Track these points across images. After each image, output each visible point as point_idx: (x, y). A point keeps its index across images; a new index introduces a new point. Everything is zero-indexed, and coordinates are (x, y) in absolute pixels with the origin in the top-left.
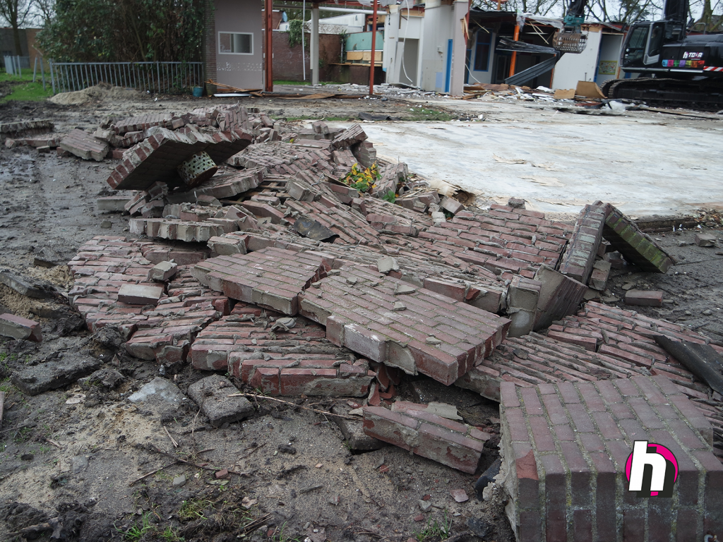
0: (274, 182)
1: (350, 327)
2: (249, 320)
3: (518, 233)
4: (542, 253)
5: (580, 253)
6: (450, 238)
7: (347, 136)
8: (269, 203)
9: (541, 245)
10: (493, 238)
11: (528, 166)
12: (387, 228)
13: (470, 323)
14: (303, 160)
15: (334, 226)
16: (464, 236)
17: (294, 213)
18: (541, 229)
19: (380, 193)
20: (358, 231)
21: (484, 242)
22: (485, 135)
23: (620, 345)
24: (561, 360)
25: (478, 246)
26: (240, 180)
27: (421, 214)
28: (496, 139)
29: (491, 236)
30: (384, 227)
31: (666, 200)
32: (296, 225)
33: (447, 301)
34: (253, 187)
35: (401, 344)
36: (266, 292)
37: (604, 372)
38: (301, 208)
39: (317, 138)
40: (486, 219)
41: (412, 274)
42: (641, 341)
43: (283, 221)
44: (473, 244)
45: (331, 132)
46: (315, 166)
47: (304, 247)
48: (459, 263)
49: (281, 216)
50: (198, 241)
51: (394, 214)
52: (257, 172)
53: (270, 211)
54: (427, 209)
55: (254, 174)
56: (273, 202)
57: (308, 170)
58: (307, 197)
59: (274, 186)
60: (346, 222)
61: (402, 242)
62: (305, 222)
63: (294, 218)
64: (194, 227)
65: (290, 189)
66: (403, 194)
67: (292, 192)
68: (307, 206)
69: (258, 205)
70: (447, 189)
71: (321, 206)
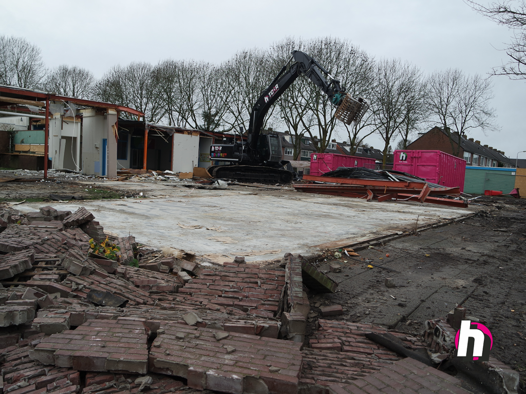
0: (42, 261)
1: (211, 372)
2: (112, 387)
3: (248, 280)
4: (267, 292)
5: (297, 289)
6: (203, 290)
7: (73, 219)
8: (53, 280)
9: (265, 287)
11: (204, 229)
12: (153, 288)
13: (282, 351)
14: (53, 240)
15: (115, 293)
16: (212, 287)
17: (80, 287)
18: (261, 275)
19: (126, 261)
20: (134, 293)
21: (228, 290)
23: (351, 344)
24: (335, 362)
25: (224, 293)
26: (17, 263)
27: (167, 274)
28: (167, 211)
29: (231, 285)
30: (151, 288)
31: (299, 246)
32: (89, 296)
33: (253, 338)
34: (28, 268)
35: (255, 377)
36: (122, 359)
37: (358, 363)
38: (83, 282)
39: (46, 220)
40: (223, 274)
41: (215, 323)
42: (360, 339)
43: (72, 294)
44: (220, 292)
45: (59, 214)
46: (65, 244)
47: (112, 314)
48: (219, 307)
49: (68, 290)
50: (17, 324)
51: (148, 277)
52: (30, 255)
53: (57, 287)
54: (171, 270)
55: (28, 256)
56: (56, 280)
57: (60, 248)
58: (85, 272)
59: (43, 265)
60: (122, 288)
61: (171, 298)
62: (97, 293)
63: (81, 290)
64: (11, 312)
65: (70, 267)
66: (140, 259)
67: (72, 269)
68: (87, 279)
69: (42, 283)
70: (176, 253)
71: (98, 278)
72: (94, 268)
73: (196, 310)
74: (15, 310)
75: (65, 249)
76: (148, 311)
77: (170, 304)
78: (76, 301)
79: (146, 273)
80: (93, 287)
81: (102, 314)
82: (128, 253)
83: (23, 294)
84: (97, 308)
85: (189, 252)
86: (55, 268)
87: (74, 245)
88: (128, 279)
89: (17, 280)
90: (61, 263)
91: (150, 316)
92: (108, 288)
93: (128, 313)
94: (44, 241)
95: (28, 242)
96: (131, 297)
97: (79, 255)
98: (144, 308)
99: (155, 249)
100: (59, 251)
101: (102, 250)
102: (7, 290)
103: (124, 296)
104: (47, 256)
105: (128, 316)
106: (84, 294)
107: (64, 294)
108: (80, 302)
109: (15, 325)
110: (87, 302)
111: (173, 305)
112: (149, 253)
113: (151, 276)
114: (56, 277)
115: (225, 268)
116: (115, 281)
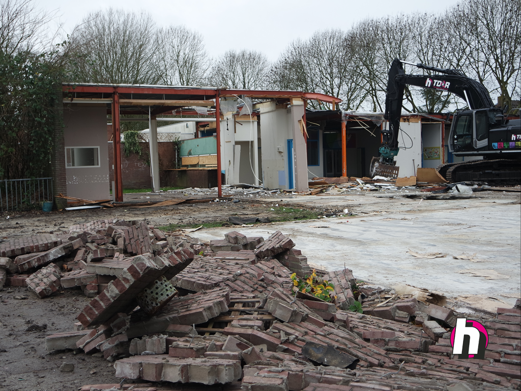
0: (238, 303)
7: (267, 247)
8: (255, 327)
10: (516, 345)
11: (449, 259)
12: (390, 344)
14: (247, 275)
15: (338, 348)
17: (292, 338)
19: (344, 304)
20: (363, 350)
21: (509, 352)
22: (374, 230)
25: (504, 357)
26: (210, 304)
27: (406, 324)
28: (388, 233)
29: (514, 344)
30: (386, 343)
32: (305, 351)
34: (224, 311)
38: (293, 331)
39: (234, 249)
40: (499, 326)
43: (281, 347)
44: (497, 355)
45: (249, 241)
46: (262, 280)
47: (341, 378)
48: (498, 378)
49: (276, 342)
50: (223, 383)
51: (380, 327)
52: (225, 294)
53: (262, 337)
54: (412, 319)
55: (223, 296)
56: (259, 327)
57: (257, 286)
58: (296, 318)
59: (240, 307)
60: (347, 342)
61: (418, 359)
62: (315, 347)
63: (292, 343)
64: (215, 366)
65: (275, 310)
66: (363, 302)
67: (278, 313)
68: (298, 328)
69: (242, 331)
70: (417, 294)
71: (313, 327)
72: (306, 313)
73: (461, 379)
74: (220, 365)
75: (263, 287)
76: (391, 377)
77: (418, 367)
78: (287, 356)
79: (375, 321)
80: (307, 338)
81: (326, 376)
82: (346, 293)
83: (223, 345)
84: (319, 367)
85: (434, 292)
86: (255, 311)
87: (273, 282)
88: (351, 329)
89: (212, 326)
90: (264, 305)
91: (396, 384)
92: (327, 340)
93: (364, 378)
94: (237, 277)
95: (218, 278)
96: (360, 354)
97: (285, 294)
98: (382, 372)
99: (383, 288)
100: (256, 289)
101: (309, 289)
102: (204, 338)
103: (351, 353)
104: (243, 296)
105: (363, 382)
106: (297, 348)
107: (272, 347)
108: (293, 358)
109: (221, 384)
110: (303, 359)
111: (424, 370)
112: (374, 294)
113: (383, 326)
114: (259, 323)
115: (500, 318)
116: (335, 331)
